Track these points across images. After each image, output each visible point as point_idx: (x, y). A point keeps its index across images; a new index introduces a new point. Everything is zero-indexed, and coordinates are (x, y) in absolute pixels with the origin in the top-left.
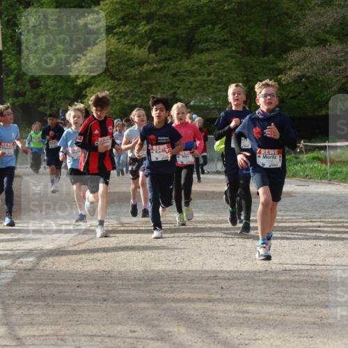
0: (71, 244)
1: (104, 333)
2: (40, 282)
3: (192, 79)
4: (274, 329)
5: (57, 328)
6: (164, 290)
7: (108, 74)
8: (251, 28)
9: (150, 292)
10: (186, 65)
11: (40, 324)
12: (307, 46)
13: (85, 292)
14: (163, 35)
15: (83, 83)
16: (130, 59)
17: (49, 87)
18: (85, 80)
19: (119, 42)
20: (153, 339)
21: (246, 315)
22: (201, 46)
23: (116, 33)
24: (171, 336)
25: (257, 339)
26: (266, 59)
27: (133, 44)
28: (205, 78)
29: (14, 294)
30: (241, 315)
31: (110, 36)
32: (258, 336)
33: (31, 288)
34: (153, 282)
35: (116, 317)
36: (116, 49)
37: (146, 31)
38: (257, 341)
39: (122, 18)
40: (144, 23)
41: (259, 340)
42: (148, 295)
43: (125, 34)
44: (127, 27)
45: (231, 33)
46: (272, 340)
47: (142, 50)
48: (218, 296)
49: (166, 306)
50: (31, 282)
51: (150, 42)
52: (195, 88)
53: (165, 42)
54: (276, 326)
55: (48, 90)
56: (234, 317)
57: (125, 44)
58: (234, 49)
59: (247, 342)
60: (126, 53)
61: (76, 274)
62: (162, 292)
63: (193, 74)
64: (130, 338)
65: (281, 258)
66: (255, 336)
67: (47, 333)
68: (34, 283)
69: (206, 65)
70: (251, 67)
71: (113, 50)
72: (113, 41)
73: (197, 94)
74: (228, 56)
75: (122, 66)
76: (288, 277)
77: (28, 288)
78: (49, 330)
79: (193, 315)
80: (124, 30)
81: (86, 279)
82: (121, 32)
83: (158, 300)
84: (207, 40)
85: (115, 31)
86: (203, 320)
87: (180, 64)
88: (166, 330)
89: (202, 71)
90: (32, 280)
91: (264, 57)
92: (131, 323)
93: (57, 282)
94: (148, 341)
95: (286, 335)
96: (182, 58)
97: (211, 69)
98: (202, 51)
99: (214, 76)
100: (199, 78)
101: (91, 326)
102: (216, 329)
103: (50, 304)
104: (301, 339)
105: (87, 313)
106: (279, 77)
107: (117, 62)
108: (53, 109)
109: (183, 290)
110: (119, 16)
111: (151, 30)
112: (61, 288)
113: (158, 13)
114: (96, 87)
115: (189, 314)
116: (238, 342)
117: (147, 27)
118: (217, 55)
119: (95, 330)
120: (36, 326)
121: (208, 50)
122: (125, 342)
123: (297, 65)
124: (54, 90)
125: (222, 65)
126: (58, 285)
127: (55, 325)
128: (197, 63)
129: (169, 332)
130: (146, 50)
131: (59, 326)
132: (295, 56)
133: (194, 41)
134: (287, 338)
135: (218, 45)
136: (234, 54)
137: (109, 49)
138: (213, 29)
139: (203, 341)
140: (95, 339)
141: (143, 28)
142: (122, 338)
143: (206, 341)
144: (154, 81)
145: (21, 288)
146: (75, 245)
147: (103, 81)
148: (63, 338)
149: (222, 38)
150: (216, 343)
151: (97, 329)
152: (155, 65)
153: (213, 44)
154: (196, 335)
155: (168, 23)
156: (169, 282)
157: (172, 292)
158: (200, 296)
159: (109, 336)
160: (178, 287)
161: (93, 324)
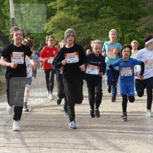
0: (45, 103)
1: (60, 142)
2: (32, 119)
3: (97, 30)
4: (135, 140)
5: (40, 139)
6: (86, 123)
7: (61, 28)
8: (123, 7)
9: (80, 124)
10: (95, 24)
11: (33, 138)
12: (148, 15)
13: (52, 124)
14: (85, 11)
15: (50, 32)
16: (71, 21)
17: (35, 34)
18: (50, 31)
19: (65, 14)
20: (82, 145)
21: (123, 134)
22: (101, 16)
23: (64, 10)
24: (90, 143)
25: (127, 145)
26: (130, 21)
27: (72, 15)
28: (103, 29)
29: (21, 125)
30: (120, 134)
31: (61, 11)
32: (128, 144)
33: (28, 122)
34: (81, 120)
35: (65, 135)
36: (64, 17)
37: (77, 9)
38: (128, 146)
39: (67, 4)
40: (76, 5)
41: (129, 145)
42: (79, 125)
43: (68, 10)
44: (69, 7)
45: (114, 10)
46: (134, 145)
47: (75, 17)
48: (110, 126)
49: (87, 130)
50: (28, 119)
51: (79, 14)
52: (99, 34)
53: (86, 14)
54: (136, 139)
55: (34, 35)
56: (117, 135)
57: (68, 15)
58: (116, 16)
59: (123, 146)
60: (68, 19)
61: (47, 116)
62: (86, 124)
63: (98, 28)
64: (72, 144)
65: (138, 109)
66: (127, 143)
67: (35, 142)
68: (29, 119)
69: (104, 24)
70: (124, 24)
71: (63, 18)
72: (63, 13)
73: (100, 37)
74: (113, 20)
75: (67, 25)
76: (141, 117)
77: (27, 122)
78: (36, 140)
79: (99, 134)
80: (68, 8)
81: (52, 118)
82: (66, 10)
83: (84, 127)
84: (104, 13)
85: (63, 9)
86: (104, 136)
87: (92, 24)
88: (88, 140)
89: (102, 26)
90: (29, 118)
91: (129, 20)
92: (72, 137)
93: (39, 119)
94: (80, 146)
95: (140, 143)
96: (93, 21)
97: (106, 25)
98: (102, 18)
99: (108, 29)
100: (101, 30)
101: (54, 139)
102: (109, 140)
103: (37, 129)
104: (147, 145)
105: (53, 133)
106: (136, 29)
107: (64, 23)
108: (36, 43)
109: (94, 123)
110: (66, 3)
111: (80, 9)
112: (41, 122)
113: (82, 1)
114: (56, 33)
115: (97, 134)
116: (119, 146)
117: (78, 8)
118: (109, 19)
119: (56, 141)
120: (31, 139)
121: (104, 17)
122: (69, 146)
123: (144, 24)
124: (37, 35)
125: (111, 24)
126: (40, 121)
127: (39, 138)
128: (100, 23)
129: (89, 141)
130: (77, 17)
131: (41, 139)
132: (143, 19)
133: (98, 14)
134: (141, 144)
135: (109, 15)
136: (116, 19)
137: (61, 17)
138: (106, 8)
139: (104, 146)
140: (57, 144)
141: (76, 8)
142: (68, 144)
143: (105, 145)
144: (80, 31)
145: (24, 122)
146: (47, 103)
147: (59, 31)
148: (43, 144)
149: (111, 12)
150: (110, 146)
151: (57, 140)
152: (81, 24)
153: (107, 14)
154: (101, 143)
155: (87, 6)
156: (89, 119)
157: (90, 124)
158: (102, 126)
159: (63, 143)
160: (93, 122)
161: (55, 138)
